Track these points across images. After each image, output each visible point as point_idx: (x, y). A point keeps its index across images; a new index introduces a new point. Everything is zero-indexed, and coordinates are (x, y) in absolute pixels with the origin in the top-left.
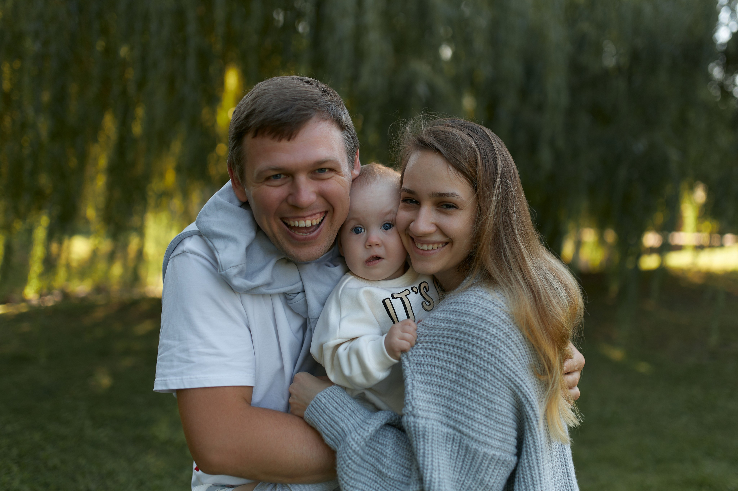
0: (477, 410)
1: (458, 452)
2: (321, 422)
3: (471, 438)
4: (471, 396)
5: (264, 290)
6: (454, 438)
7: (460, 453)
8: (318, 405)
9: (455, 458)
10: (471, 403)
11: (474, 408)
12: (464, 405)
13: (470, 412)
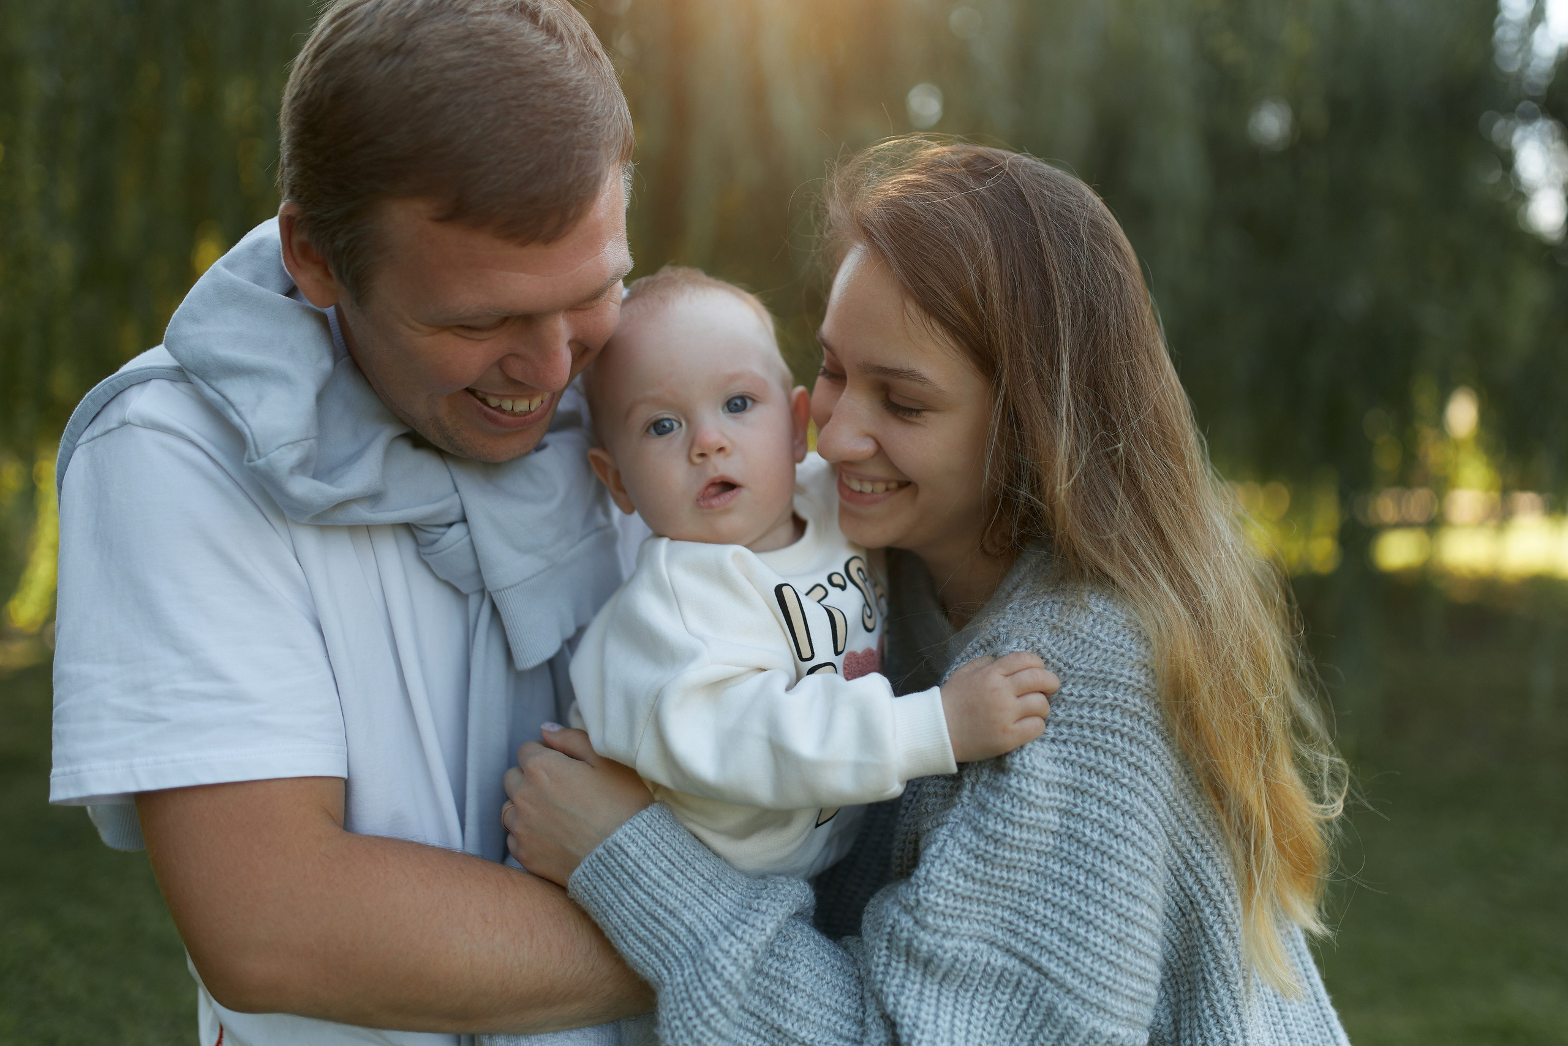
0: (1098, 922)
1: (1024, 1017)
2: (626, 905)
3: (1065, 990)
4: (1087, 886)
5: (363, 513)
6: (1019, 982)
7: (1029, 1019)
8: (616, 861)
9: (1013, 1029)
10: (1083, 905)
11: (1091, 917)
12: (1064, 908)
13: (1078, 927)
